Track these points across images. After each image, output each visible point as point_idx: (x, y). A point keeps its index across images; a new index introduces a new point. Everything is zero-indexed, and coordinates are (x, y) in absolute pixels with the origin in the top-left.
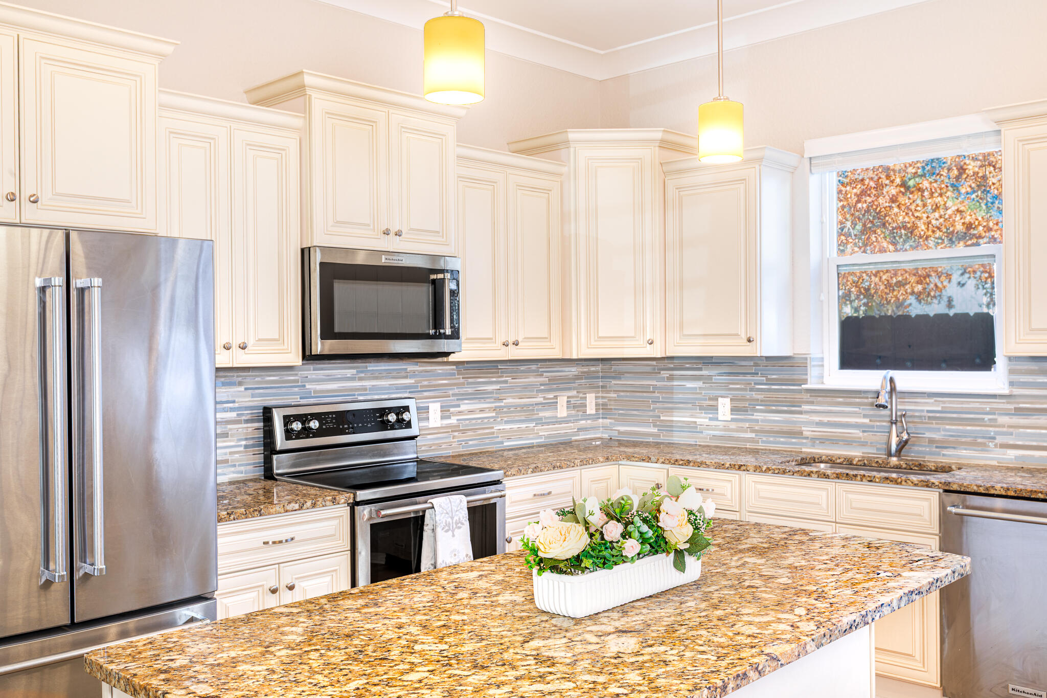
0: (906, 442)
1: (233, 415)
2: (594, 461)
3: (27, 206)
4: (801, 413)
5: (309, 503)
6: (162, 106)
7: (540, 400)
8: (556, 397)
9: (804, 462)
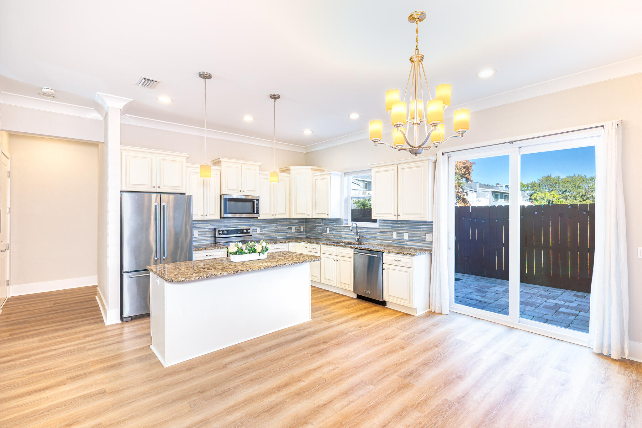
0: (359, 238)
1: (208, 230)
2: (292, 242)
3: (158, 188)
4: (342, 231)
5: (217, 248)
6: (187, 167)
7: (287, 227)
8: (292, 227)
9: (338, 243)
